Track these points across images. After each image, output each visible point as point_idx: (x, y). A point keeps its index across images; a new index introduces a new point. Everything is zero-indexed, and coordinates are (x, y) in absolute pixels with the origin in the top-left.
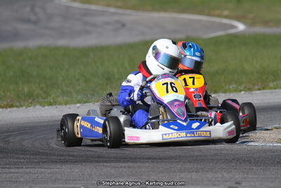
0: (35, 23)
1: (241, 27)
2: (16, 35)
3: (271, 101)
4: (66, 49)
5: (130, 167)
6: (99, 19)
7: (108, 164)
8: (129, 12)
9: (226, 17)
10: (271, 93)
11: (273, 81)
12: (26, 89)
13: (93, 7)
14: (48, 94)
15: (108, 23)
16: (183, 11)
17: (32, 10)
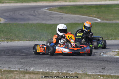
0: (35, 16)
1: (99, 20)
2: (29, 19)
3: (111, 43)
4: (45, 24)
5: (70, 61)
6: (55, 16)
7: (63, 59)
8: (64, 14)
9: (94, 17)
10: (111, 41)
11: (111, 37)
12: (34, 36)
13: (53, 12)
14: (41, 38)
15: (57, 17)
16: (81, 15)
17: (34, 12)
